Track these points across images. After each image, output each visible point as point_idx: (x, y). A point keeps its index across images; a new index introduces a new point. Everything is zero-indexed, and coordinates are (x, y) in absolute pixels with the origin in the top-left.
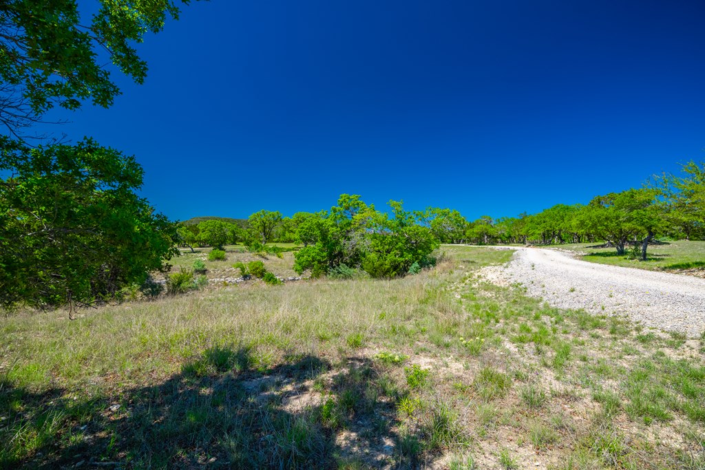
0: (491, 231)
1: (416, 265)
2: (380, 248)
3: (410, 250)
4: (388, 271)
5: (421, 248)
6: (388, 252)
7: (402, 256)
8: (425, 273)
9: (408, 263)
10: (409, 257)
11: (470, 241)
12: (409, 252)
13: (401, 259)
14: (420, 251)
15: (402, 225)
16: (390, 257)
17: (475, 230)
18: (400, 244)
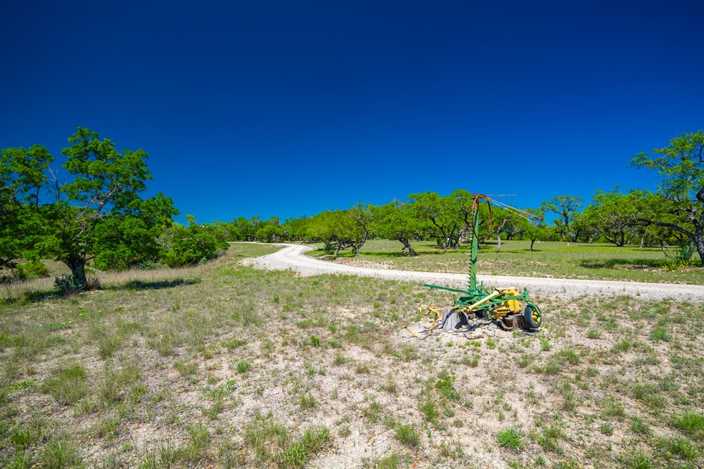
0: (278, 230)
1: (204, 258)
2: (179, 248)
3: (200, 249)
4: (185, 262)
5: (208, 248)
6: (184, 250)
7: (195, 253)
8: (209, 263)
9: (198, 259)
10: (199, 253)
11: (261, 239)
12: (199, 250)
13: (194, 255)
14: (207, 250)
15: (195, 232)
16: (186, 254)
17: (265, 230)
18: (193, 245)
